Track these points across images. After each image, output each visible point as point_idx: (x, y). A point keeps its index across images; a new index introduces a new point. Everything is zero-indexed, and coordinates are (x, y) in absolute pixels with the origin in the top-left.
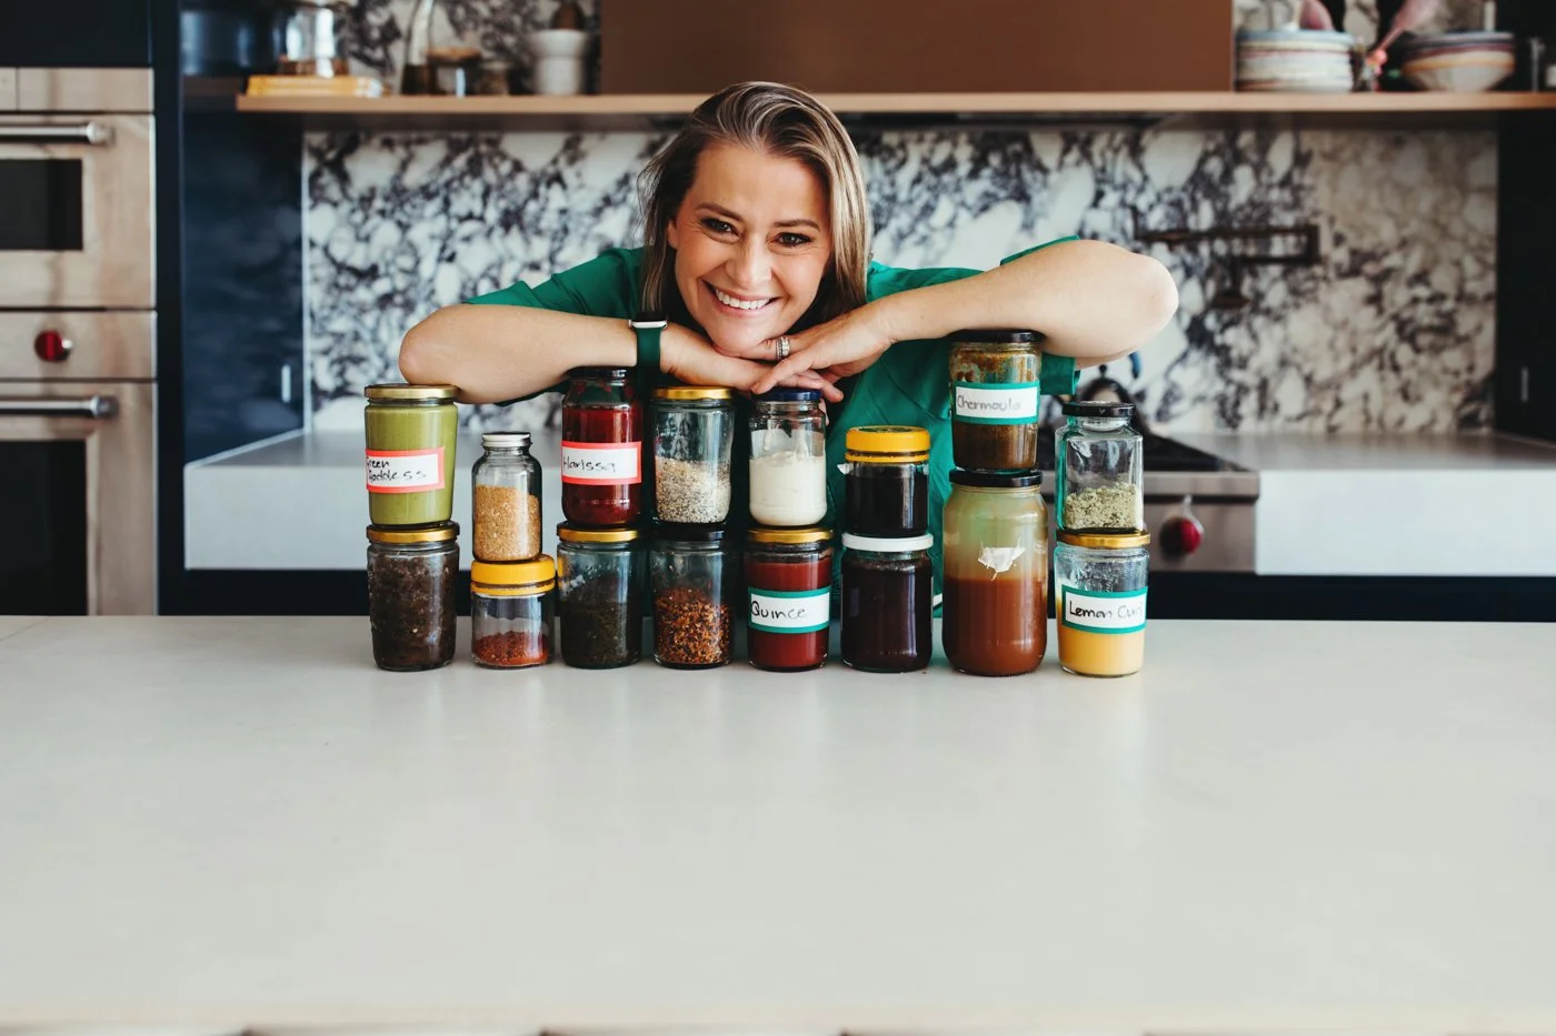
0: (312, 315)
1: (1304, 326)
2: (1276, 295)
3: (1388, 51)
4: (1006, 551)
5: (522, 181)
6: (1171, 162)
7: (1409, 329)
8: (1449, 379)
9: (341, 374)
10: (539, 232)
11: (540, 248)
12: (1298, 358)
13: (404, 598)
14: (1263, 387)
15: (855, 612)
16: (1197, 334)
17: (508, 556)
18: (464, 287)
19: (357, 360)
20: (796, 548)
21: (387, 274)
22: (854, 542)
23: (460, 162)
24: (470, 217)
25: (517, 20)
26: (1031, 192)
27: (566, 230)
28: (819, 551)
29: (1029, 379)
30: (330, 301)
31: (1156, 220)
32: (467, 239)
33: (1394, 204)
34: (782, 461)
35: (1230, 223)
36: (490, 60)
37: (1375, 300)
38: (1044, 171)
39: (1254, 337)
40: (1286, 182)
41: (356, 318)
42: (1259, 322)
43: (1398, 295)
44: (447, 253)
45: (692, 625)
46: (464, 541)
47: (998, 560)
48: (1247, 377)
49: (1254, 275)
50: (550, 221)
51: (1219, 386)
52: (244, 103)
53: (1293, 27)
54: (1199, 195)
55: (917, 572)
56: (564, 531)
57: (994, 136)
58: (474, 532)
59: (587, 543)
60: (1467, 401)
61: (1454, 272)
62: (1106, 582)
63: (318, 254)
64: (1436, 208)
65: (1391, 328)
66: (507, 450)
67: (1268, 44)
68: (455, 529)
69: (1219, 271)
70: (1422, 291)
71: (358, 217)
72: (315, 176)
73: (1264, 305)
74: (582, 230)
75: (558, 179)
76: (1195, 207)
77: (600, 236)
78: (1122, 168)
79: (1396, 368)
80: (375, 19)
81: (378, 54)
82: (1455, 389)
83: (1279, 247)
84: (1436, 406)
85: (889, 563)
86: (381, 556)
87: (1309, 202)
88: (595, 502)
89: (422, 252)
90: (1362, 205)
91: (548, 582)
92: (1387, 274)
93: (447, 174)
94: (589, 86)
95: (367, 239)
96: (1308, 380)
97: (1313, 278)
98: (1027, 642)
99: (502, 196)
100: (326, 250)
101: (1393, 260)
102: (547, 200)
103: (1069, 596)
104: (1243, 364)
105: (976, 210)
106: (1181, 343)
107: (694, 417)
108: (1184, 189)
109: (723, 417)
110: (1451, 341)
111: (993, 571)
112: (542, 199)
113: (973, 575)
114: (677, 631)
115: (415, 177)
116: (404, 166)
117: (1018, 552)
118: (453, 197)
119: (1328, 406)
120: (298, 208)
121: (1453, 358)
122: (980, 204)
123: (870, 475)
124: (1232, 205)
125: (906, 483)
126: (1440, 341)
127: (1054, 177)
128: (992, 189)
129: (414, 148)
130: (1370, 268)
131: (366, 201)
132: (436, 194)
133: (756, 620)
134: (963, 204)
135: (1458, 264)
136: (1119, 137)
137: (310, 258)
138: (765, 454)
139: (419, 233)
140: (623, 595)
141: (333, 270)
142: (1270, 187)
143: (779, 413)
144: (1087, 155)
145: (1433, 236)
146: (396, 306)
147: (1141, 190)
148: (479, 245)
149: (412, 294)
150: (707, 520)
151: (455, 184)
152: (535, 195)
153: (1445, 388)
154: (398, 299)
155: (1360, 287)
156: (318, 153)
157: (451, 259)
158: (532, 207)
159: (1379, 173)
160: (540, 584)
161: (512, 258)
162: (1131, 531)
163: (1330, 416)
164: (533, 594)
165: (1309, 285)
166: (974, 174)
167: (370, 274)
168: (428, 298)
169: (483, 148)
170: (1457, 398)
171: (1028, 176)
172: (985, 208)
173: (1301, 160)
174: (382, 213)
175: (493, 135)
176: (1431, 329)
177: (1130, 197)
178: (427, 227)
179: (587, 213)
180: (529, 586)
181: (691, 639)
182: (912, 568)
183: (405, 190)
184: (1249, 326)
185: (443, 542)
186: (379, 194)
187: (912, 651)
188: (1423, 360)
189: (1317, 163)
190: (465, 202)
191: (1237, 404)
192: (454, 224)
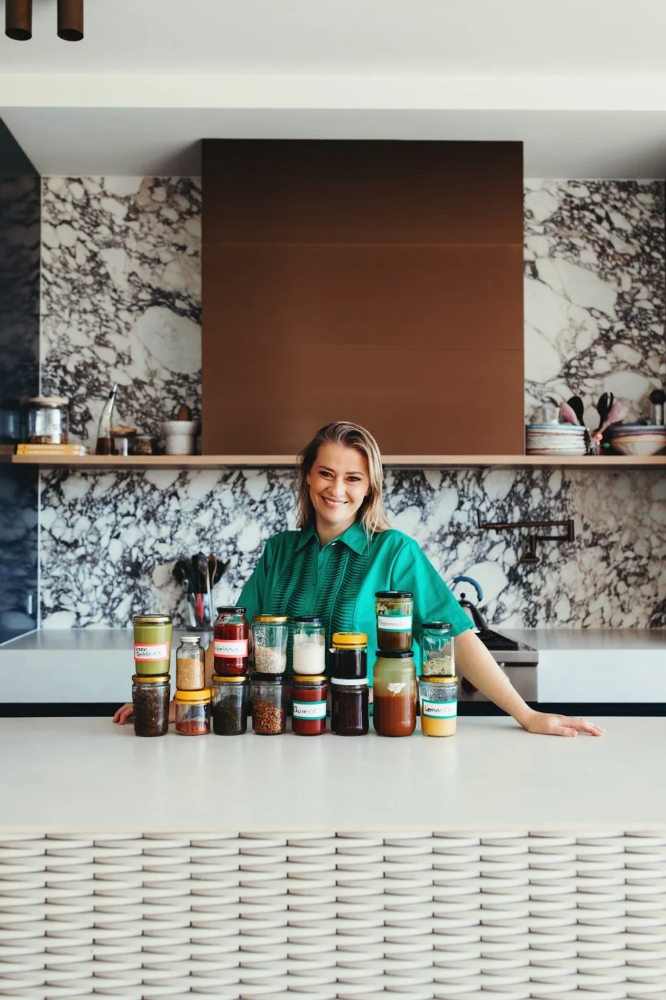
0: (42, 566)
1: (569, 573)
2: (554, 556)
3: (603, 434)
4: (399, 684)
5: (156, 495)
6: (497, 487)
7: (624, 573)
8: (645, 600)
9: (57, 598)
10: (165, 523)
11: (165, 531)
12: (566, 590)
13: (149, 706)
14: (548, 604)
15: (337, 711)
16: (513, 577)
17: (192, 688)
18: (124, 552)
19: (67, 591)
20: (312, 684)
21: (83, 545)
22: (336, 681)
23: (123, 485)
24: (128, 514)
25: (154, 410)
26: (425, 502)
27: (179, 521)
28: (322, 685)
29: (408, 613)
30: (52, 559)
31: (491, 516)
32: (126, 526)
33: (614, 508)
34: (307, 647)
35: (529, 518)
36: (142, 435)
37: (605, 558)
38: (432, 490)
39: (543, 578)
40: (558, 497)
41: (66, 568)
42: (545, 570)
43: (617, 556)
44: (115, 534)
45: (269, 716)
46: (173, 682)
47: (395, 688)
48: (540, 600)
49: (543, 545)
50: (171, 516)
51: (525, 604)
52: (16, 459)
53: (556, 422)
54: (513, 504)
55: (362, 694)
56: (215, 677)
57: (406, 472)
58: (177, 678)
59: (226, 682)
60: (654, 612)
61: (646, 543)
62: (440, 697)
63: (46, 534)
64: (636, 511)
65: (615, 573)
66: (191, 643)
67: (542, 431)
68: (169, 677)
69: (524, 543)
70: (630, 554)
71: (68, 514)
72: (46, 492)
73: (548, 561)
74: (188, 521)
75: (175, 494)
76: (511, 510)
77: (197, 524)
78: (473, 489)
79: (617, 595)
80: (78, 409)
81: (80, 428)
82: (649, 606)
83: (555, 532)
84: (639, 615)
85: (350, 690)
86: (139, 688)
87: (570, 508)
88: (228, 665)
89: (102, 533)
90: (598, 509)
91: (208, 699)
92: (612, 545)
93: (116, 492)
94: (195, 451)
95: (73, 526)
96: (572, 601)
97: (573, 547)
98: (407, 722)
99: (146, 504)
100: (50, 532)
101: (614, 538)
102: (169, 505)
103: (425, 703)
104: (538, 593)
105: (396, 511)
106: (505, 582)
107: (271, 629)
108: (505, 500)
109: (283, 629)
110: (646, 580)
111: (393, 693)
112: (166, 505)
113: (385, 695)
114: (262, 719)
115: (98, 493)
116: (93, 487)
117: (403, 685)
118: (119, 504)
119: (582, 615)
120: (36, 510)
121: (647, 589)
122: (398, 508)
123: (342, 653)
124: (530, 509)
125: (358, 657)
126: (640, 580)
127: (437, 494)
128: (405, 500)
129: (98, 478)
130: (601, 542)
131: (72, 505)
132: (110, 502)
133: (296, 714)
134: (389, 508)
135: (648, 540)
136: (471, 473)
137: (42, 536)
138: (300, 644)
139: (100, 523)
140: (239, 704)
141: (54, 542)
142: (550, 499)
143: (306, 627)
144: (454, 483)
145: (634, 525)
146: (87, 562)
147: (483, 501)
148: (133, 529)
149: (96, 555)
150: (276, 672)
151: (120, 497)
152: (163, 503)
153: (643, 605)
154: (89, 558)
155: (598, 552)
156: (46, 480)
157: (117, 537)
158: (161, 509)
159: (607, 492)
160: (205, 700)
161: (150, 536)
162: (449, 676)
163: (584, 620)
164: (202, 704)
165: (572, 551)
166: (395, 492)
167: (74, 545)
168: (105, 558)
169: (135, 478)
170: (649, 611)
171: (423, 493)
172: (401, 510)
173: (565, 485)
174: (81, 512)
175: (142, 471)
176: (635, 574)
177: (477, 505)
178: (105, 520)
179: (190, 512)
180: (200, 700)
181: (268, 722)
182: (360, 692)
183: (93, 500)
184: (541, 573)
185: (164, 682)
186: (79, 501)
187: (360, 727)
188: (631, 590)
189: (574, 486)
190: (125, 507)
191: (535, 614)
192: (119, 518)
